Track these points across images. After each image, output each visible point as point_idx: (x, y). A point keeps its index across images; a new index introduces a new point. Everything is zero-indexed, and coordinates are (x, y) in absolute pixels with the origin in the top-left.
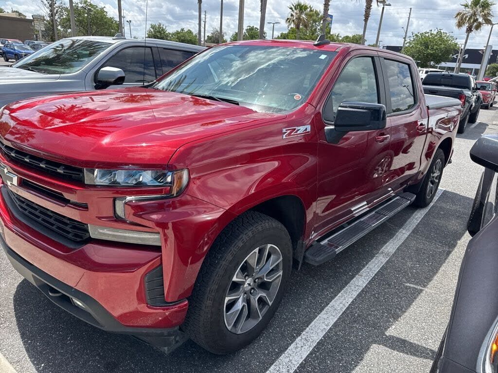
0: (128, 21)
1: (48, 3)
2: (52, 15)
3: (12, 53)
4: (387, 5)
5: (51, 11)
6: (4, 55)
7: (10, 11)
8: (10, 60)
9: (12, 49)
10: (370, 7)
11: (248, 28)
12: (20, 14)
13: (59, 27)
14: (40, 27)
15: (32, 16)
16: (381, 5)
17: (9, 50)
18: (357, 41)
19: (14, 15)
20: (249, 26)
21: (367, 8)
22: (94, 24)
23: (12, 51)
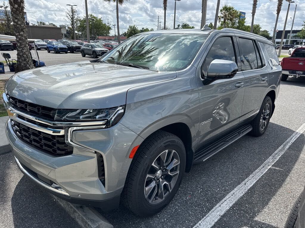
0: (113, 25)
1: (70, 17)
2: (73, 24)
3: (52, 47)
4: (292, 2)
5: (72, 22)
6: (48, 49)
7: (48, 24)
8: (51, 52)
9: (52, 45)
10: (281, 4)
11: (183, 25)
12: (54, 25)
13: (76, 32)
14: (64, 32)
15: (60, 26)
16: (288, 3)
17: (50, 46)
18: (255, 29)
19: (51, 26)
20: (184, 24)
21: (279, 5)
22: (95, 28)
23: (52, 46)
